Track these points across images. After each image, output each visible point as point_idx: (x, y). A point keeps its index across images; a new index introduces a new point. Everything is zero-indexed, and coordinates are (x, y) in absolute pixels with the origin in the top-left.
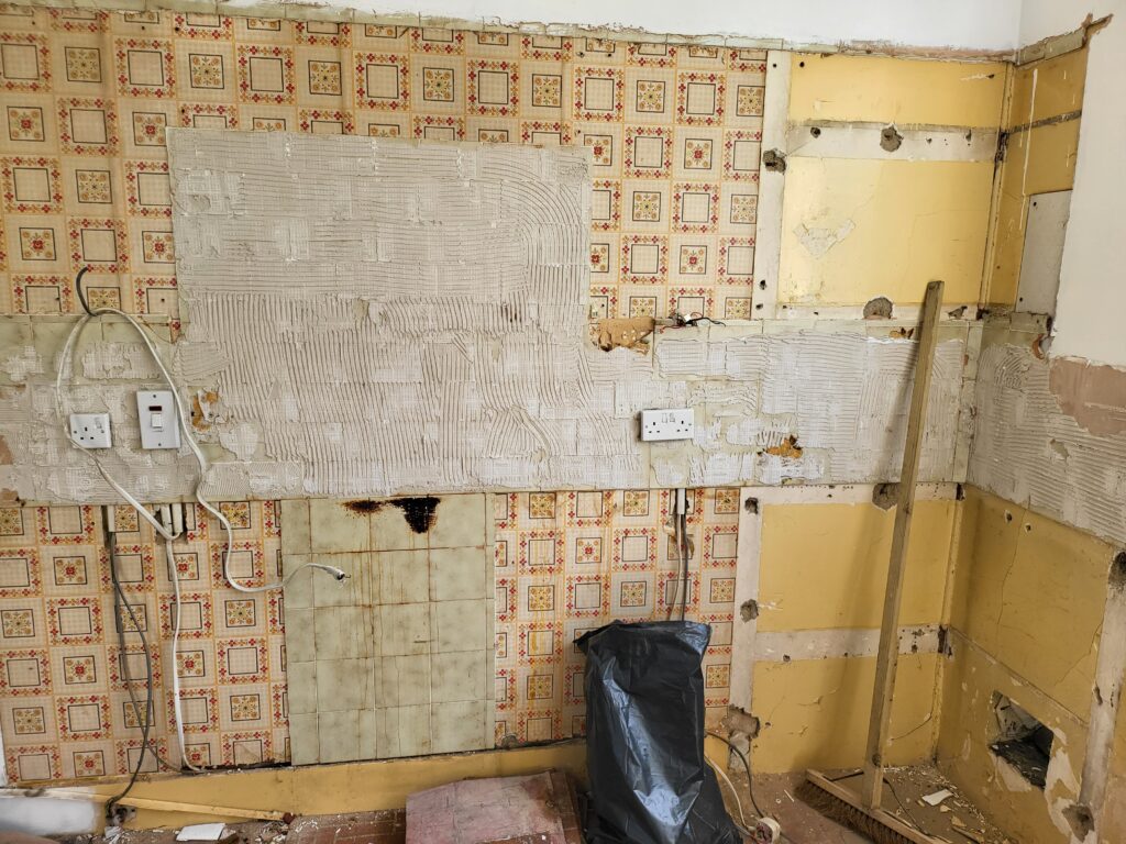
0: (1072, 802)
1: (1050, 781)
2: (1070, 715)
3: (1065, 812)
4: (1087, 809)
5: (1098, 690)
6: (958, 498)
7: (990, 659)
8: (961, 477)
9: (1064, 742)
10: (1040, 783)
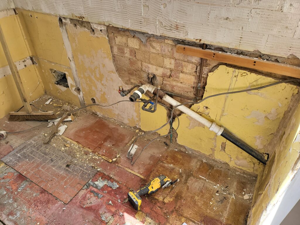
0: (75, 87)
1: (69, 85)
2: (67, 67)
3: (75, 90)
4: (78, 88)
5: (69, 58)
6: (16, 14)
7: (45, 61)
8: (13, 6)
9: (68, 74)
10: (67, 86)
